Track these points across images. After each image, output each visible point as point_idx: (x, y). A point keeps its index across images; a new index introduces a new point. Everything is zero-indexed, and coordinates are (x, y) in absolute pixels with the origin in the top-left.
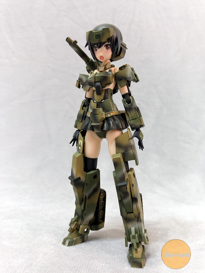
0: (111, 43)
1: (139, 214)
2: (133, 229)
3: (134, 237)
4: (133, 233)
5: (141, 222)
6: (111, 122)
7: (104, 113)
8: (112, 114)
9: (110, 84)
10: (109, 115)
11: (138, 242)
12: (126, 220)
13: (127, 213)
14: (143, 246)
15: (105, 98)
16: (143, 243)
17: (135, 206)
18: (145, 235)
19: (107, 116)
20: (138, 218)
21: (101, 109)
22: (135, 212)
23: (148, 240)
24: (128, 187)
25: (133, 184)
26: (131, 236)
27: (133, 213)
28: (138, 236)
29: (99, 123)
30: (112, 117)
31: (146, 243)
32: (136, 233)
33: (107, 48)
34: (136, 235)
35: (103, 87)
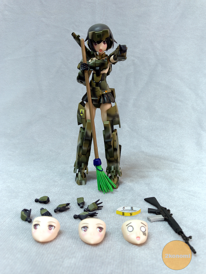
1: (117, 158)
2: (113, 167)
3: (113, 172)
4: (113, 169)
5: (118, 163)
6: (105, 98)
7: (101, 91)
9: (106, 68)
11: (115, 175)
12: (109, 161)
13: (110, 157)
14: (118, 177)
15: (102, 80)
16: (118, 175)
17: (115, 153)
18: (120, 171)
19: (103, 93)
20: (116, 161)
21: (99, 88)
22: (115, 157)
23: (121, 174)
24: (112, 142)
25: (115, 140)
26: (111, 171)
27: (113, 157)
28: (115, 171)
29: (97, 98)
30: (106, 94)
31: (119, 176)
32: (114, 169)
34: (114, 171)
35: (101, 71)
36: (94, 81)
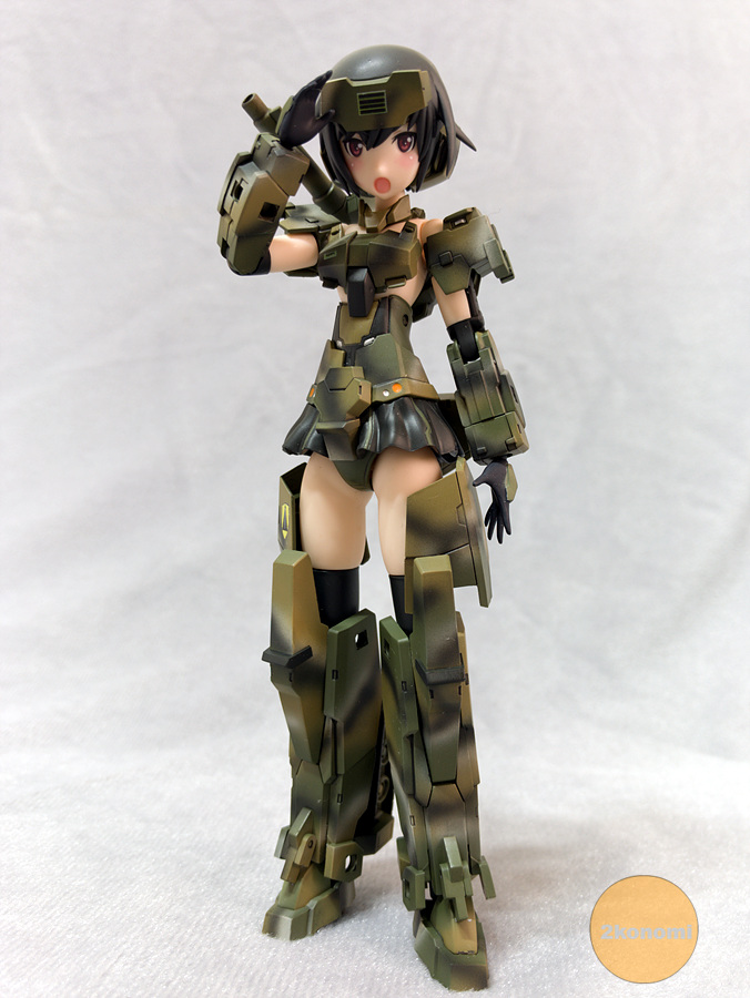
0: (418, 128)
2: (451, 845)
3: (457, 874)
4: (454, 859)
8: (398, 391)
9: (403, 278)
10: (386, 394)
11: (471, 892)
12: (425, 811)
15: (376, 331)
19: (377, 398)
22: (465, 780)
27: (454, 781)
28: (469, 869)
29: (343, 421)
33: (403, 147)
35: (377, 290)
36: (340, 344)
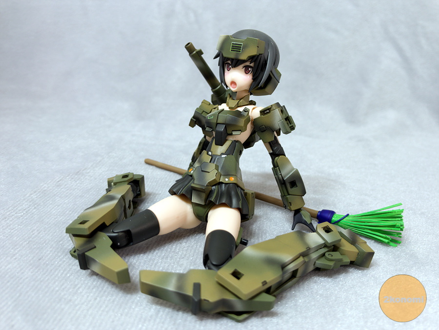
0: (255, 65)
8: (232, 180)
9: (240, 131)
19: (222, 181)
33: (246, 72)
35: (228, 135)
36: (210, 153)
